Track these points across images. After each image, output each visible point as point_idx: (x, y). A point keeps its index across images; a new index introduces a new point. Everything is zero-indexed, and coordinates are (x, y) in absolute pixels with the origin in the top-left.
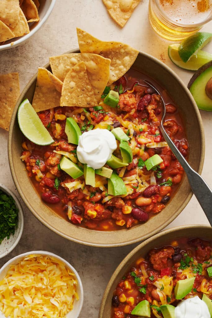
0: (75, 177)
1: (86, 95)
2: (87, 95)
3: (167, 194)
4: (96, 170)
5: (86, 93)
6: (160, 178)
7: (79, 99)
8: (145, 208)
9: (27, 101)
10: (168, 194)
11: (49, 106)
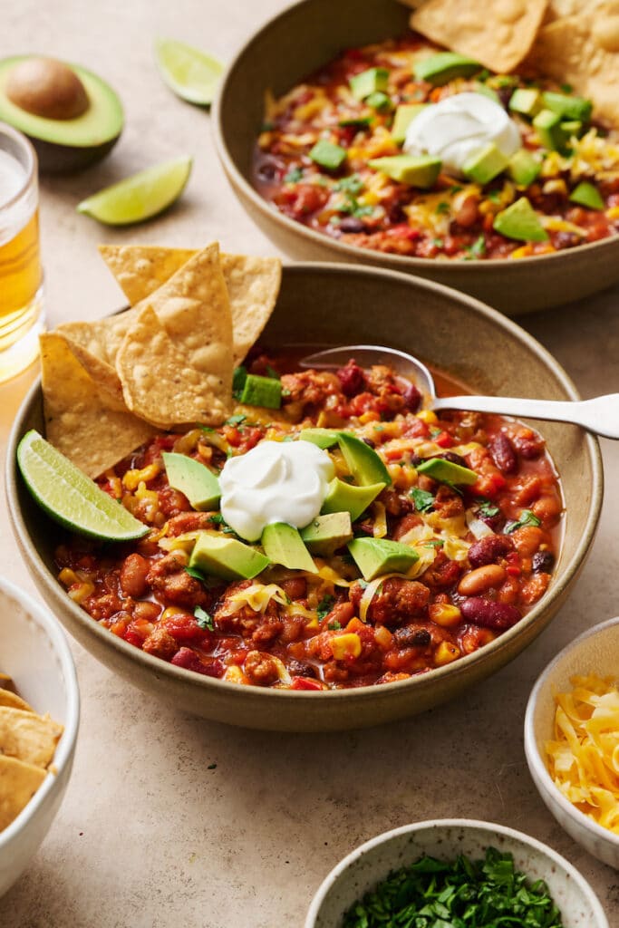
0: (251, 573)
1: (190, 393)
2: (193, 391)
3: (538, 547)
4: (302, 531)
5: (186, 388)
6: (497, 514)
7: (174, 403)
8: (492, 591)
9: (33, 436)
10: (543, 547)
11: (99, 463)
